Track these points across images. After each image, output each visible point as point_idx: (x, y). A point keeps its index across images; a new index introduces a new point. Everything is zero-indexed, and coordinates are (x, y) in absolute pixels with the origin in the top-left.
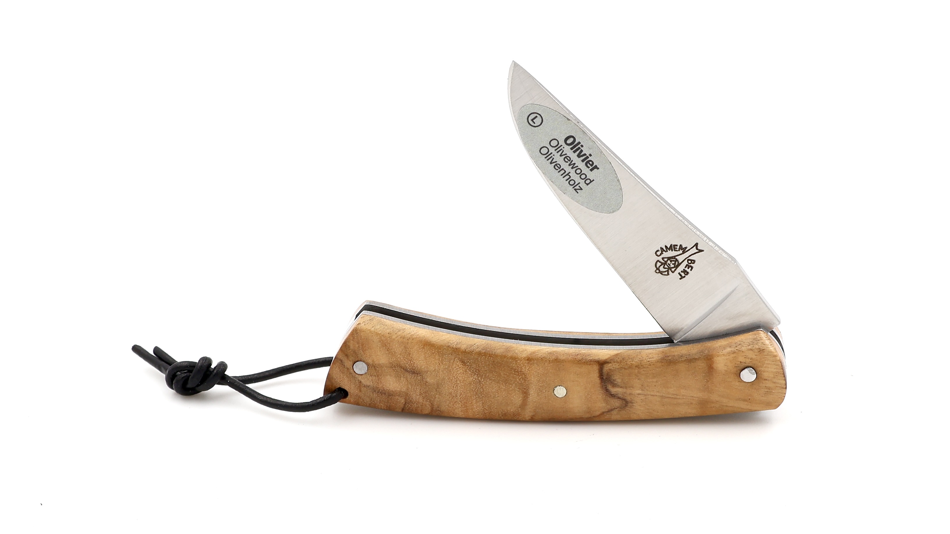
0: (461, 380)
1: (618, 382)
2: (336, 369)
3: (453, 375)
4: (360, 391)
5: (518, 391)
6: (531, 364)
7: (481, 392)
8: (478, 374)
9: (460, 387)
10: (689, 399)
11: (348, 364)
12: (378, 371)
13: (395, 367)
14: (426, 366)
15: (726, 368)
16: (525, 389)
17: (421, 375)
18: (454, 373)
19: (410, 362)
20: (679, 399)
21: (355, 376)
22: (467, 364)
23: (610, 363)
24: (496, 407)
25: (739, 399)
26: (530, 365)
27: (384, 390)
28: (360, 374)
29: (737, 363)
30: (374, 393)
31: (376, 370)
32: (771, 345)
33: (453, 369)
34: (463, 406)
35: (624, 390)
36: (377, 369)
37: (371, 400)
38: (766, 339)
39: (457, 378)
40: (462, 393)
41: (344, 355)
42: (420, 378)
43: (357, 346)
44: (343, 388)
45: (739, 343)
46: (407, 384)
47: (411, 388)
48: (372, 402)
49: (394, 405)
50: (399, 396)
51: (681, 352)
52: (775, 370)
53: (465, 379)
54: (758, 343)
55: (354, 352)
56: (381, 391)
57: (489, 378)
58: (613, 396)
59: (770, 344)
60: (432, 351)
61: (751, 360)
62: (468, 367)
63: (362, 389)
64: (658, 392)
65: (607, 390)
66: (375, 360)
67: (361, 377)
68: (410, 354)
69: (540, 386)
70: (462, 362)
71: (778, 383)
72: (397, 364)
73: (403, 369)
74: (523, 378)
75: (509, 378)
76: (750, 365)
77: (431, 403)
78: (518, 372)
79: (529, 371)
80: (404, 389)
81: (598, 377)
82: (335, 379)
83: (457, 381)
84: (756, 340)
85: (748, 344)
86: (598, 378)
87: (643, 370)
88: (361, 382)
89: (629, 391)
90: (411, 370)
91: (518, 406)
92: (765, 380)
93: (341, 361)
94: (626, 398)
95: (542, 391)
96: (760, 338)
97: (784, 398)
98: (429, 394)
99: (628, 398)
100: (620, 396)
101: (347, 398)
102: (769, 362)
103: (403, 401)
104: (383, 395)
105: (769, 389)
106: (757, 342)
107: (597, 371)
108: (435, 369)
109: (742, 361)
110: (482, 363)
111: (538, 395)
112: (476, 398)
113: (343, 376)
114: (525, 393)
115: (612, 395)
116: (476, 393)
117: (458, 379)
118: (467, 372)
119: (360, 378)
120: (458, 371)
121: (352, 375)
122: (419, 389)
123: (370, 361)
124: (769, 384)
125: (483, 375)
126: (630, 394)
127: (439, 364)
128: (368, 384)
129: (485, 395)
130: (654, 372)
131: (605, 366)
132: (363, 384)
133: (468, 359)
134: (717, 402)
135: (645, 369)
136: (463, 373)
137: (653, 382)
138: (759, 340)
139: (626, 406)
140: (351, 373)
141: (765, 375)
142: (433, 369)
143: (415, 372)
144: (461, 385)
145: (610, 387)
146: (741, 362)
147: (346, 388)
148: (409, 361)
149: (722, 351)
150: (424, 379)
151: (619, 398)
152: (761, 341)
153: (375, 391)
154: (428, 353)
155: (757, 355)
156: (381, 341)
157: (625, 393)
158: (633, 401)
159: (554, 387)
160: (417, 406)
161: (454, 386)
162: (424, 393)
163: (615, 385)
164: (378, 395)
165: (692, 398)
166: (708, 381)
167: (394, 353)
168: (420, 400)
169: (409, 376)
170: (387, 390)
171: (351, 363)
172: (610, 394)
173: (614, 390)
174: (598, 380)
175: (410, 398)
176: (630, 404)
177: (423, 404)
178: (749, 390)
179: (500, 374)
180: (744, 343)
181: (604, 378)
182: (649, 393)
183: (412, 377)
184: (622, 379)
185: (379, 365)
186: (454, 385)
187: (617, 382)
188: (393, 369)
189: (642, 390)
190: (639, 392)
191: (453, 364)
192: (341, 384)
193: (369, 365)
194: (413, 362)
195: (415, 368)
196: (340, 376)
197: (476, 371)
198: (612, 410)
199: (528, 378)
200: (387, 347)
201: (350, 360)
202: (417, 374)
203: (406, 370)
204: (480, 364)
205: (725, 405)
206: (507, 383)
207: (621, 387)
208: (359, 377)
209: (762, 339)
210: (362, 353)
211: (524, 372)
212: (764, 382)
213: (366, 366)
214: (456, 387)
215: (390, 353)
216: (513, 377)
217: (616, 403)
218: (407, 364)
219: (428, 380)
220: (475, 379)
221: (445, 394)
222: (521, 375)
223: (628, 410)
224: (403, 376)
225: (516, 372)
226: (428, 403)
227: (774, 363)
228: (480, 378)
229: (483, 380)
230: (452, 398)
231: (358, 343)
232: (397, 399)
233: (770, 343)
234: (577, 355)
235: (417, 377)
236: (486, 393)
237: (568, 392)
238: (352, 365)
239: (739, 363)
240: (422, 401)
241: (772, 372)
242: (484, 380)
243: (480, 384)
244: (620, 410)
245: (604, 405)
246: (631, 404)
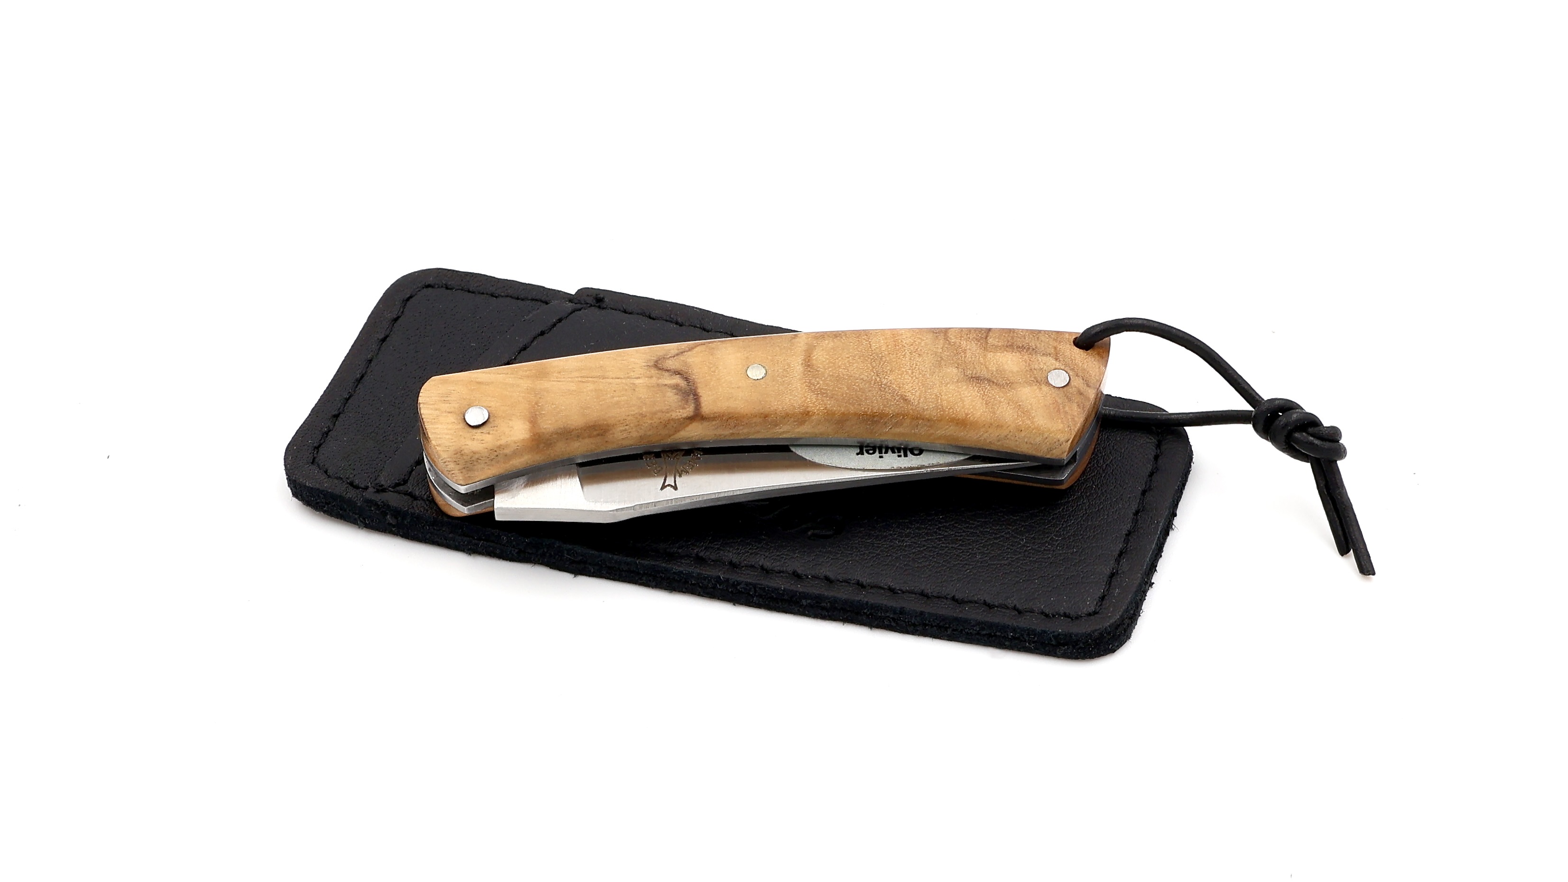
0: (906, 374)
1: (671, 392)
2: (1094, 374)
3: (918, 381)
4: (1055, 348)
5: (819, 367)
6: (803, 406)
7: (874, 361)
8: (881, 385)
9: (907, 366)
10: (564, 378)
11: (1077, 383)
12: (1031, 377)
13: (1006, 383)
14: (960, 390)
15: (510, 423)
16: (809, 371)
17: (967, 376)
18: (918, 384)
19: (984, 392)
20: (577, 377)
21: (1065, 367)
22: (900, 398)
23: (684, 419)
24: (851, 344)
25: (488, 384)
26: (804, 405)
27: (1020, 352)
28: (1057, 370)
29: (494, 432)
30: (1034, 347)
31: (1035, 378)
32: (445, 462)
33: (919, 388)
34: (900, 341)
35: (661, 381)
36: (1033, 379)
37: (1038, 338)
38: (453, 472)
39: (912, 377)
40: (903, 358)
41: (1085, 394)
42: (968, 373)
43: (1067, 409)
44: (1081, 350)
45: (493, 463)
46: (986, 363)
47: (979, 358)
48: (1037, 335)
49: (1004, 335)
50: (997, 347)
51: (579, 444)
52: (437, 426)
53: (900, 377)
54: (464, 463)
55: (1070, 400)
56: (1025, 351)
57: (863, 380)
58: (677, 373)
59: (446, 464)
60: (953, 412)
61: (474, 437)
62: (897, 394)
63: (1053, 351)
64: (610, 383)
65: (687, 379)
66: (1038, 390)
67: (1055, 365)
68: (986, 404)
69: (787, 377)
70: (906, 400)
71: (432, 409)
72: (1003, 388)
73: (993, 382)
74: (814, 385)
75: (834, 384)
76: (475, 431)
77: (949, 341)
78: (822, 394)
79: (805, 397)
80: (990, 355)
81: (701, 396)
82: (1094, 360)
83: (912, 373)
84: (468, 469)
85: (479, 461)
86: (700, 394)
87: (634, 411)
88: (1056, 359)
89: (654, 381)
90: (982, 382)
91: (816, 348)
92: (451, 412)
93: (1088, 386)
94: (657, 372)
95: (784, 370)
96: (462, 472)
98: (952, 352)
99: (654, 371)
100: (667, 374)
101: (1074, 337)
102: (447, 437)
103: (991, 340)
104: (1021, 345)
105: (444, 400)
106: (467, 466)
107: (703, 405)
108: (946, 386)
109: (487, 435)
110: (877, 401)
111: (789, 365)
112: (882, 353)
113: (1083, 365)
114: (809, 366)
115: (679, 374)
116: (881, 359)
117: (910, 376)
118: (898, 386)
119: (1057, 364)
120: (912, 386)
121: (1069, 367)
122: (967, 357)
123: (1045, 388)
124: (445, 406)
125: (874, 385)
126: (652, 377)
127: (940, 394)
128: (1044, 358)
129: (869, 358)
130: (618, 410)
131: (691, 414)
132: (1052, 357)
133: (898, 404)
134: (521, 378)
135: (632, 413)
136: (903, 384)
137: (619, 397)
138: (464, 468)
139: (657, 361)
140: (1073, 370)
141: (451, 418)
142: (950, 386)
143: (976, 379)
144: (905, 368)
145: (682, 383)
146: (489, 433)
147: (1077, 350)
148: (986, 393)
149: (517, 447)
150: (961, 372)
151: (668, 371)
152: (461, 467)
153: (1033, 349)
154: (959, 408)
155: (465, 445)
156: (1032, 418)
157: (659, 378)
158: (646, 368)
159: (766, 377)
160: (968, 335)
161: (916, 365)
162: (960, 353)
163: (676, 387)
164: (1029, 345)
165: (559, 380)
166: (536, 403)
167: (1011, 404)
168: (965, 343)
169: (984, 373)
170: (1015, 353)
171: (1072, 383)
172: (681, 375)
173: (677, 380)
174: (701, 391)
175: (980, 345)
176: (652, 363)
177: (960, 340)
178: (474, 397)
179: (848, 389)
180: (486, 463)
181: (692, 396)
182: (624, 381)
183: (980, 372)
184: (665, 396)
185: (1031, 385)
186: (915, 368)
187: (673, 392)
188: (1009, 380)
189: (634, 384)
190: (637, 381)
191: (920, 396)
192: (1086, 354)
193: (1046, 383)
194: (981, 394)
195: (976, 385)
196: (1087, 365)
197: (885, 389)
198: (677, 355)
199: (806, 386)
200: (1020, 411)
201: (1076, 387)
202: (972, 377)
203: (989, 381)
204: (879, 399)
205: (508, 375)
206: (836, 377)
207: (666, 385)
208: (1059, 366)
209: (459, 470)
210: (1057, 399)
211: (812, 394)
212: (452, 410)
213: (1050, 382)
214: (913, 364)
215: (1017, 403)
216: (827, 385)
217: (671, 364)
218: (989, 390)
219: (955, 370)
220: (884, 378)
221: (928, 353)
222: (817, 389)
223: (654, 357)
224: (993, 373)
225: (824, 393)
226: (953, 341)
227: (439, 436)
228: (878, 379)
229: (873, 377)
230: (917, 349)
231: (1066, 413)
232: (999, 342)
234: (735, 426)
235: (972, 373)
236: (867, 360)
237: (745, 371)
238: (1071, 381)
239: (491, 432)
240: (962, 343)
241: (441, 424)
242: (872, 378)
243: (877, 371)
244: (665, 355)
245: (689, 360)
246: (649, 364)
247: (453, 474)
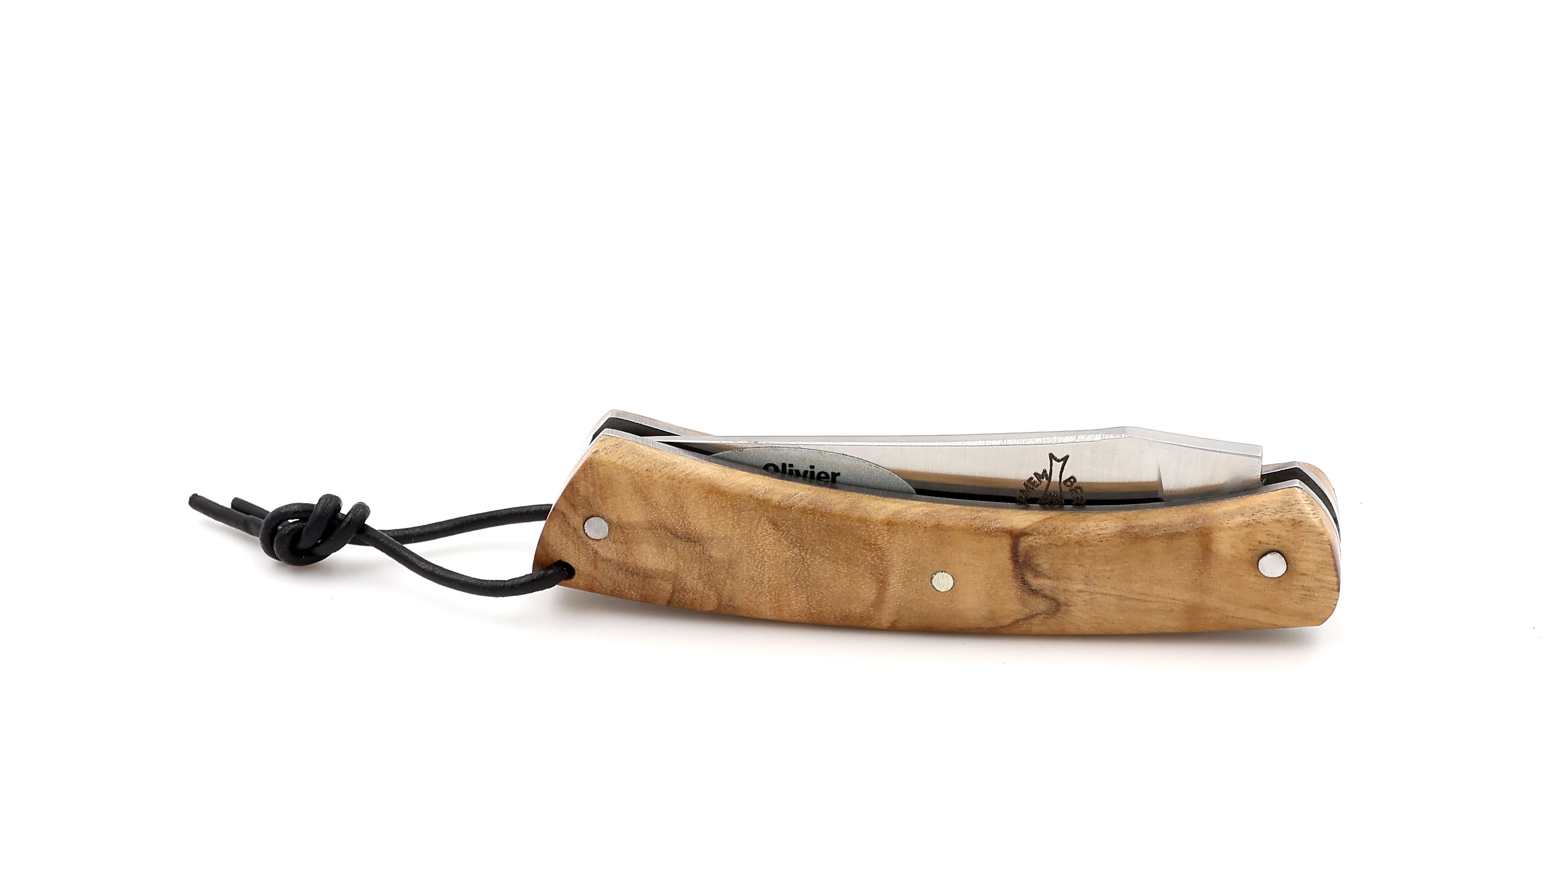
0: (771, 556)
1: (1044, 569)
2: (555, 529)
3: (757, 546)
4: (596, 568)
5: (870, 578)
6: (893, 532)
7: (805, 577)
8: (800, 547)
9: (768, 567)
10: (1166, 603)
11: (576, 520)
12: (628, 534)
13: (657, 529)
14: (711, 528)
15: (1233, 552)
16: (881, 574)
17: (700, 545)
18: (758, 542)
19: (683, 521)
20: (1151, 601)
21: (587, 541)
22: (781, 527)
23: (1032, 535)
24: (829, 604)
25: (1256, 607)
26: (892, 534)
27: (637, 568)
28: (597, 538)
29: (1254, 543)
30: (620, 572)
31: (623, 532)
32: (1314, 514)
33: (757, 536)
34: (773, 601)
35: (1055, 583)
36: (626, 531)
37: (614, 584)
38: (1306, 502)
39: (763, 551)
40: (771, 578)
41: (568, 505)
42: (699, 549)
43: (592, 490)
44: (566, 561)
45: (1258, 508)
46: (677, 559)
47: (684, 565)
48: (615, 589)
49: (653, 593)
50: (663, 578)
51: (1156, 520)
52: (1320, 559)
53: (778, 554)
54: (1292, 510)
55: (587, 499)
56: (631, 569)
57: (820, 554)
58: (1034, 592)
59: (1313, 512)
60: (722, 503)
61: (1277, 540)
62: (783, 534)
63: (600, 565)
64: (1114, 588)
65: (1024, 582)
66: (622, 517)
67: (598, 545)
68: (682, 507)
69: (908, 571)
70: (774, 524)
71: (1324, 581)
72: (661, 524)
73: (671, 533)
74: (878, 557)
75: (854, 555)
76: (1276, 547)
77: (717, 593)
78: (869, 544)
79: (890, 543)
80: (671, 568)
81: (1009, 559)
82: (553, 546)
83: (763, 557)
84: (1288, 504)
85: (1274, 511)
86: (1010, 561)
87: (1089, 551)
88: (596, 552)
89: (1062, 585)
90: (685, 535)
91: (870, 605)
92: (1301, 574)
93: (564, 515)
94: (1057, 597)
95: (910, 580)
96: (1296, 501)
97: (1334, 606)
98: (714, 578)
99: (1062, 598)
100: (1047, 592)
101: (573, 580)
102: (1309, 544)
103: (669, 588)
104: (635, 576)
105: (1309, 591)
106: (1289, 507)
107: (1008, 548)
108: (726, 535)
109: (1262, 540)
110: (807, 528)
111: (904, 586)
112: (795, 587)
113: (566, 542)
114: (882, 582)
115: (1032, 590)
116: (797, 579)
117: (766, 554)
118: (781, 542)
119: (596, 546)
120: (765, 540)
121: (582, 540)
122: (697, 569)
123: (613, 517)
124: (1309, 582)
125: (809, 548)
126: (1065, 590)
127: (734, 526)
128: (610, 556)
129: (811, 583)
130: (1107, 554)
131: (1022, 539)
132: (601, 557)
133: (783, 520)
134: (1217, 609)
135: (1091, 548)
136: (775, 544)
137: (1105, 570)
138: (1293, 505)
139: (1058, 610)
140: (579, 537)
141: (1303, 566)
142: (722, 534)
143: (691, 539)
144: (771, 564)
145: (1029, 578)
146: (1260, 542)
147: (572, 562)
148: (682, 520)
149: (1228, 522)
150: (706, 551)
151: (1045, 596)
152: (1297, 507)
153: (621, 569)
154: (714, 506)
155: (1288, 531)
156: (633, 484)
157: (1056, 588)
158: (1070, 603)
159: (931, 573)
160: (694, 597)
161: (757, 566)
162: (706, 575)
163: (1038, 574)
164: (626, 575)
165: (1173, 601)
166: (1202, 573)
167: (655, 504)
168: (699, 588)
169: (681, 546)
170: (643, 567)
171: (581, 520)
172: (1030, 589)
173: (1036, 583)
174: (1008, 565)
175: (681, 583)
176: (1063, 608)
177: (703, 593)
178: (1274, 591)
179: (839, 547)
180: (1267, 508)
181: (1020, 561)
182: (1098, 590)
183: (685, 547)
184: (1052, 564)
185: (629, 524)
186: (759, 563)
187: (1041, 568)
188: (653, 533)
189: (1085, 584)
190: (1081, 587)
191: (757, 527)
192: (562, 555)
193: (611, 524)
194: (687, 520)
195: (692, 532)
196: (562, 541)
197: (796, 541)
198: (1032, 616)
199: (887, 556)
200: (644, 494)
201: (578, 515)
202: (695, 542)
203: (676, 535)
204: (805, 529)
205: (1231, 615)
206: (850, 563)
207: (1049, 578)
208: (594, 544)
209: (1298, 503)
210: (601, 503)
211: (882, 546)
212: (1300, 578)
213: (607, 525)
214: (761, 567)
215: (648, 504)
216: (862, 554)
217: (1040, 605)
218: (678, 524)
219: (713, 553)
220: (796, 554)
221: (743, 579)
222: (875, 550)
223: (1060, 617)
224: (671, 545)
225: (867, 544)
226: (712, 593)
227: (1319, 545)
228: (803, 554)
229: (808, 557)
230: (755, 586)
231: (593, 485)
232: (659, 584)
233: (1313, 510)
234: (974, 519)
235: (694, 548)
236: (813, 579)
237: (956, 584)
238: (582, 523)
239: (1257, 543)
240: (702, 589)
241: (1314, 561)
242: (810, 556)
243: (803, 564)
244: (1047, 617)
245: (1019, 607)
246: (1066, 608)
247: (1307, 500)
